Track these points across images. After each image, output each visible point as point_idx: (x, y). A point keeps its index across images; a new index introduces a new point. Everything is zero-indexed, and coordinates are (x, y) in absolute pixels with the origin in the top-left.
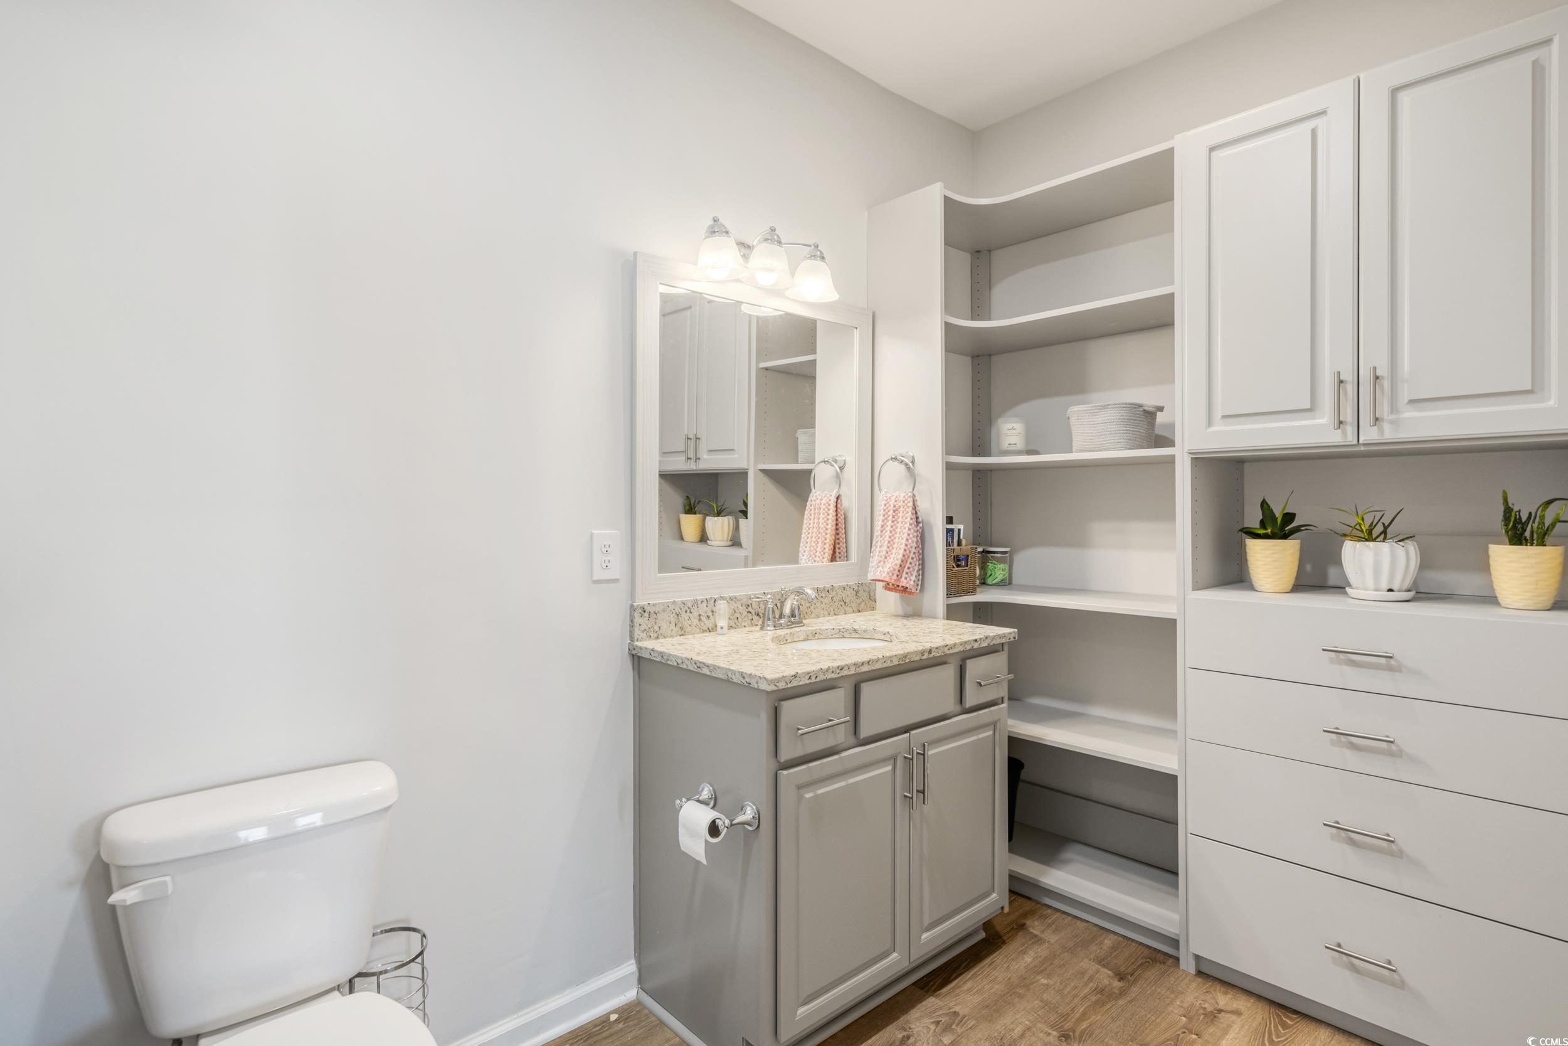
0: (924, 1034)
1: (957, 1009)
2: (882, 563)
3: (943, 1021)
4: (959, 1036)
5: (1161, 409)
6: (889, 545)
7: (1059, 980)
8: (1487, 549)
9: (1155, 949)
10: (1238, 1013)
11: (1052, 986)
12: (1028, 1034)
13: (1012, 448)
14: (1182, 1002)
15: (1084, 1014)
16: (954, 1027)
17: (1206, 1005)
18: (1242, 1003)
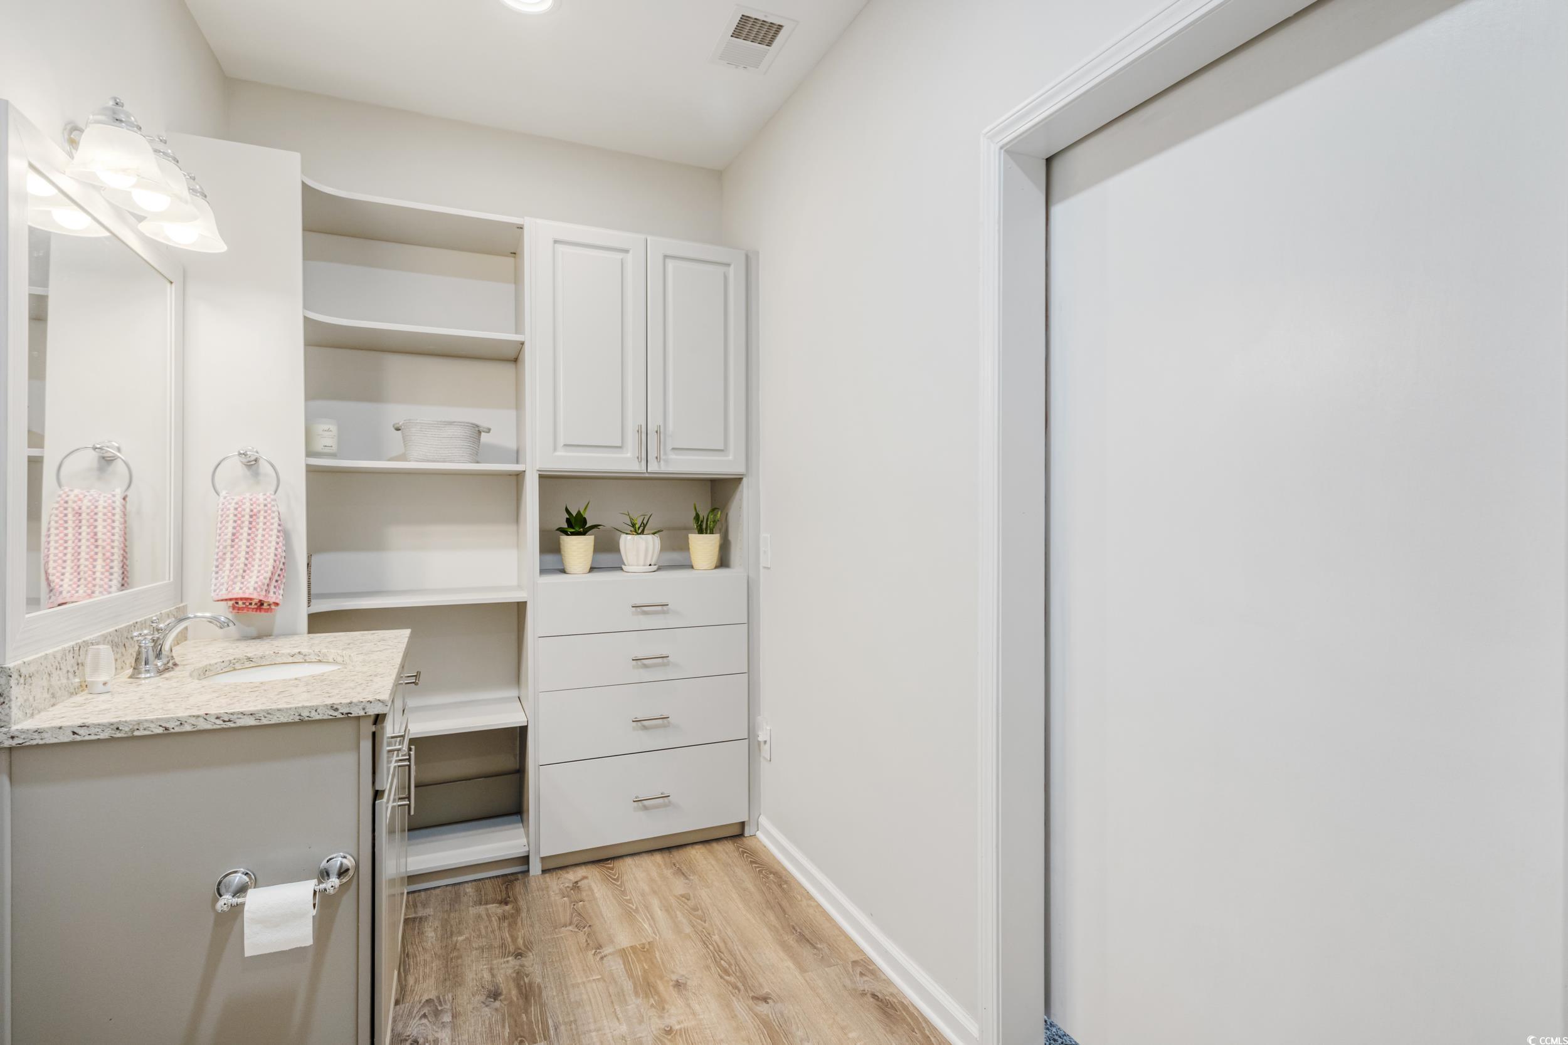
0: (424, 1030)
1: (425, 997)
2: (240, 578)
3: (427, 1012)
4: (452, 1009)
5: (489, 431)
6: (247, 556)
7: (471, 931)
8: (687, 539)
9: (503, 876)
10: (585, 878)
11: (470, 937)
12: (495, 972)
13: (327, 450)
14: (553, 892)
15: (512, 936)
16: (440, 1008)
17: (567, 885)
18: (581, 872)
